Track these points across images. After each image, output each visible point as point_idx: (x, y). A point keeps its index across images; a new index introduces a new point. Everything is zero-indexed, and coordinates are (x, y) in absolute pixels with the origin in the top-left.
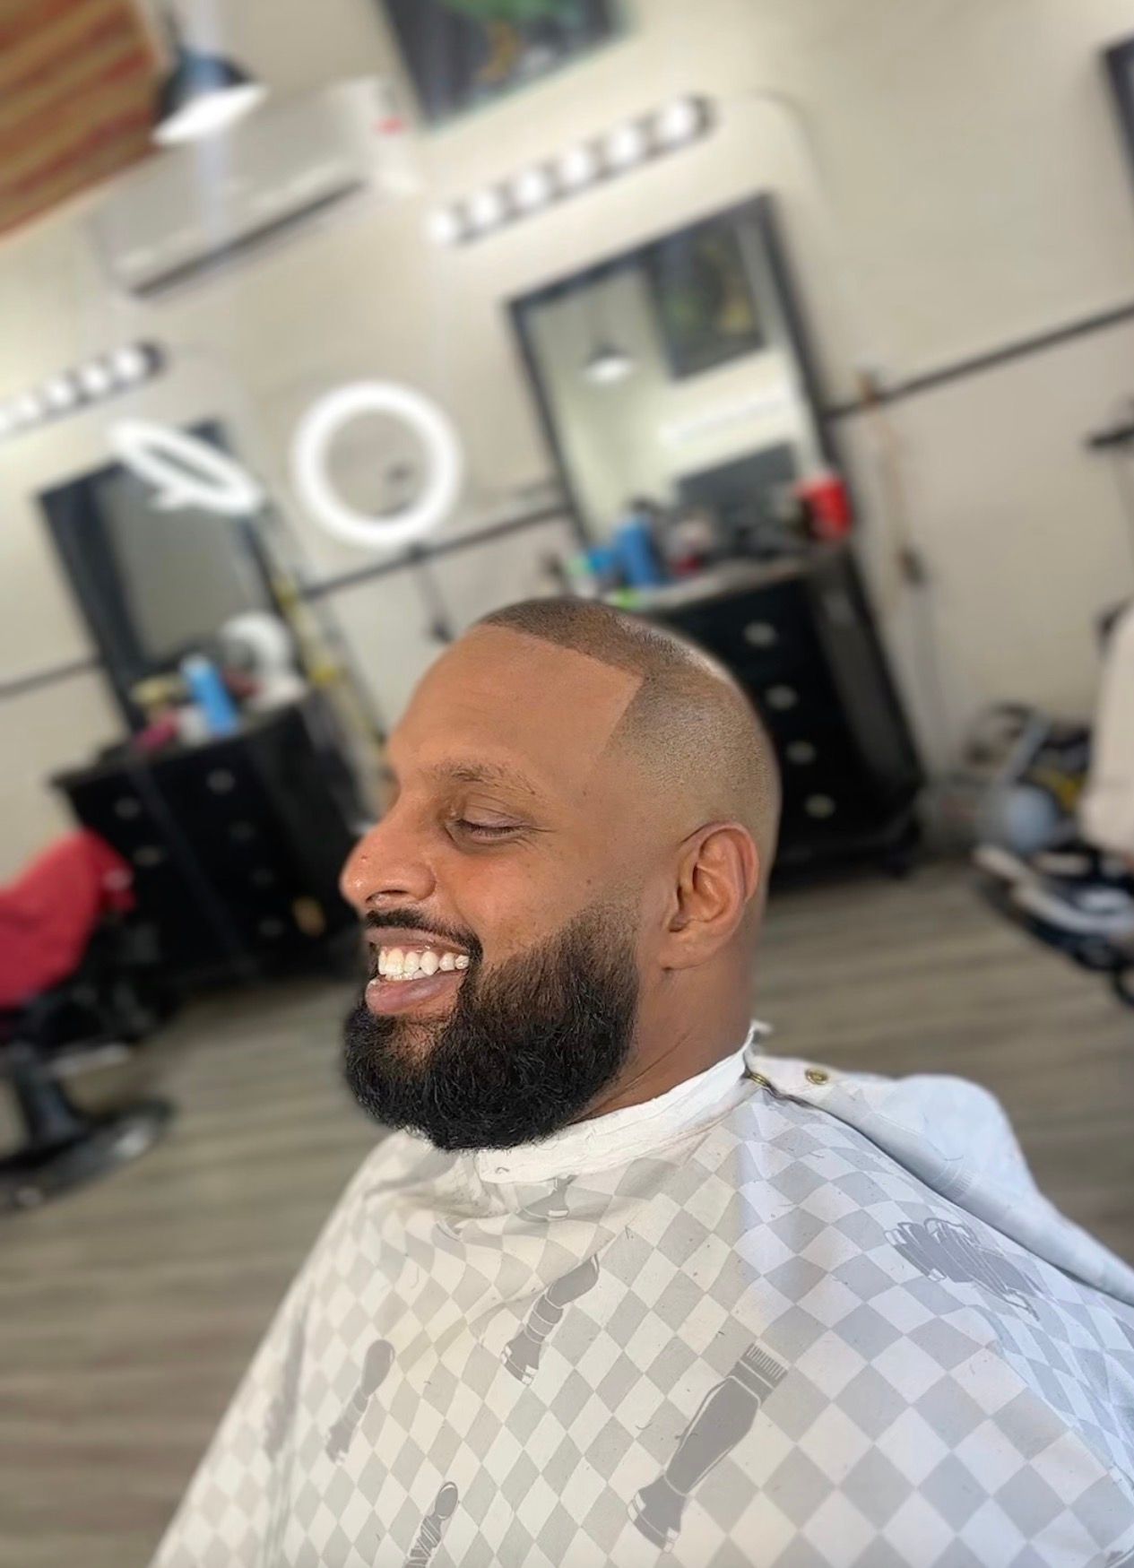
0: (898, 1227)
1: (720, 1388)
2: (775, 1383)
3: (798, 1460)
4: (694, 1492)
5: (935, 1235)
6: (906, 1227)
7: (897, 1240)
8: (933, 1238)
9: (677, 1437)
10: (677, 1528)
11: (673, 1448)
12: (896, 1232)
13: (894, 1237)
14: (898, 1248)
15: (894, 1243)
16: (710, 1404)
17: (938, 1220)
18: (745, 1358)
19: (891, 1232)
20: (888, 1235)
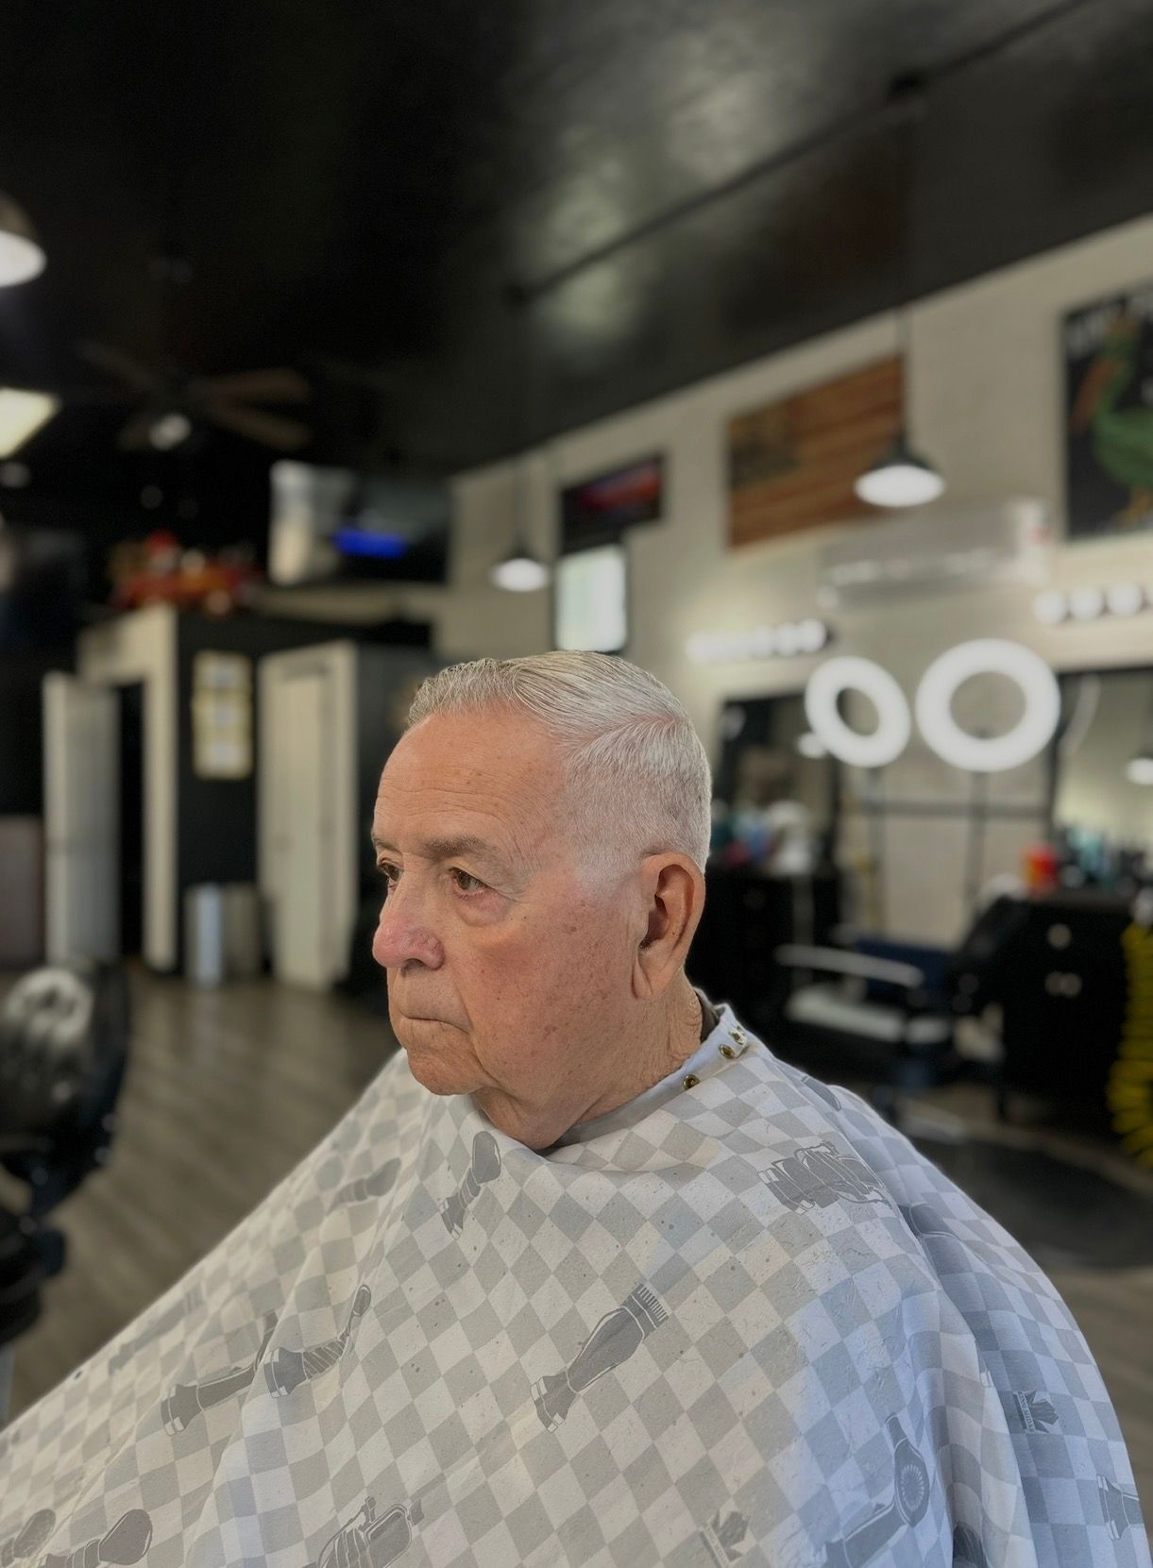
0: (772, 1167)
1: (614, 1315)
2: (658, 1324)
3: (661, 1387)
4: (582, 1392)
5: (805, 1162)
6: (780, 1165)
7: (770, 1179)
8: (802, 1167)
9: (580, 1343)
10: (564, 1416)
11: (577, 1352)
12: (770, 1172)
13: (768, 1176)
14: (770, 1186)
15: (768, 1181)
16: (606, 1324)
17: (803, 1150)
18: (635, 1293)
19: (765, 1172)
20: (761, 1175)
